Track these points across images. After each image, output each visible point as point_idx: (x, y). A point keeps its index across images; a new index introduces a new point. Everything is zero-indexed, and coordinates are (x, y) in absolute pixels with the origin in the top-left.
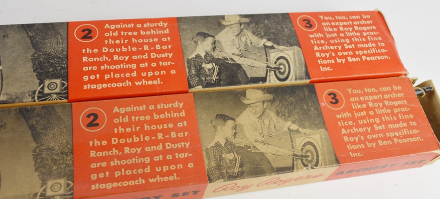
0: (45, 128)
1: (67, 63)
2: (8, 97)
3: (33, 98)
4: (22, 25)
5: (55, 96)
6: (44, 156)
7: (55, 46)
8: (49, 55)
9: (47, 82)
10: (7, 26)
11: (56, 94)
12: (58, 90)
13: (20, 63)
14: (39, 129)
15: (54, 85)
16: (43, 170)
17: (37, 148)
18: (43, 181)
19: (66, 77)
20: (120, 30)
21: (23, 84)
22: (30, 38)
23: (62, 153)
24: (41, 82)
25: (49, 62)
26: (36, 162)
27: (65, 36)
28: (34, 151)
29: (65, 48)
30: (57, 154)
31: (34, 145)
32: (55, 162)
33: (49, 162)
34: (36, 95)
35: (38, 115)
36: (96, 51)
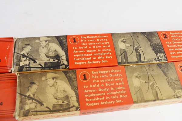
0: (167, 71)
1: (163, 47)
2: (148, 60)
3: (156, 60)
4: (142, 32)
5: (163, 60)
6: (170, 81)
7: (156, 41)
8: (155, 44)
9: (159, 55)
10: (137, 33)
11: (163, 59)
12: (163, 58)
13: (147, 47)
14: (165, 71)
15: (161, 56)
16: (172, 87)
17: (167, 78)
18: (174, 90)
19: (164, 53)
20: (176, 35)
21: (151, 55)
22: (146, 37)
23: (176, 80)
24: (157, 55)
25: (157, 47)
26: (169, 84)
27: (158, 37)
28: (167, 80)
29: (160, 42)
30: (174, 81)
31: (165, 77)
32: (175, 83)
33: (173, 84)
34: (157, 59)
35: (164, 67)
36: (171, 43)
